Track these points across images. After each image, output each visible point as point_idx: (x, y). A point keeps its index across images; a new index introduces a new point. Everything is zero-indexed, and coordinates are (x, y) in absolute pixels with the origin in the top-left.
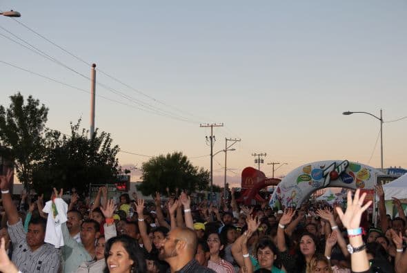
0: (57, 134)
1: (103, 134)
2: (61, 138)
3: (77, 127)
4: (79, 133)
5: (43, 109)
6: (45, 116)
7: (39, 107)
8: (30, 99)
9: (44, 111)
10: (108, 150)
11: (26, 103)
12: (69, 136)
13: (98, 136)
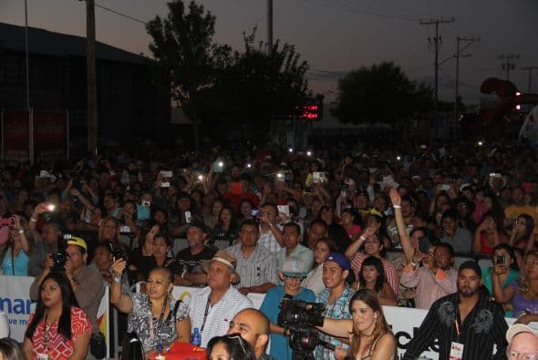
0: (227, 49)
1: (286, 47)
2: (232, 54)
3: (251, 38)
4: (255, 45)
5: (209, 17)
6: (212, 27)
7: (204, 16)
8: (193, 6)
9: (210, 20)
10: (293, 69)
11: (187, 11)
12: (243, 50)
13: (280, 50)
